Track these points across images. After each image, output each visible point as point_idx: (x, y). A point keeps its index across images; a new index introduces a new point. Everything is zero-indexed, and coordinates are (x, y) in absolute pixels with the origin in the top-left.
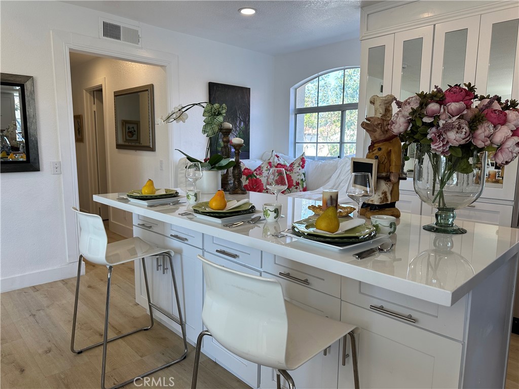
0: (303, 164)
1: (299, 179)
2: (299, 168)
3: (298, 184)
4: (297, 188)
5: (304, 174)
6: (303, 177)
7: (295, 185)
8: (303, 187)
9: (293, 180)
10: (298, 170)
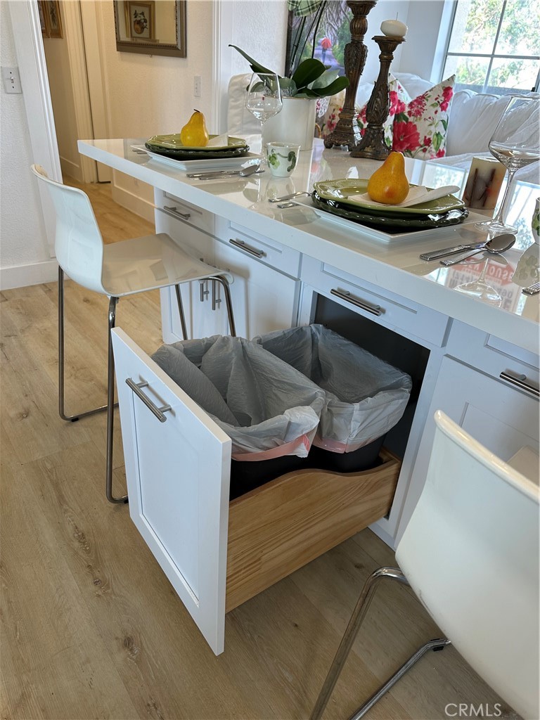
0: (444, 102)
1: (431, 132)
2: (435, 109)
3: (428, 142)
4: (424, 150)
5: (445, 124)
6: (441, 129)
7: (422, 143)
8: (437, 148)
9: (418, 134)
10: (433, 115)
